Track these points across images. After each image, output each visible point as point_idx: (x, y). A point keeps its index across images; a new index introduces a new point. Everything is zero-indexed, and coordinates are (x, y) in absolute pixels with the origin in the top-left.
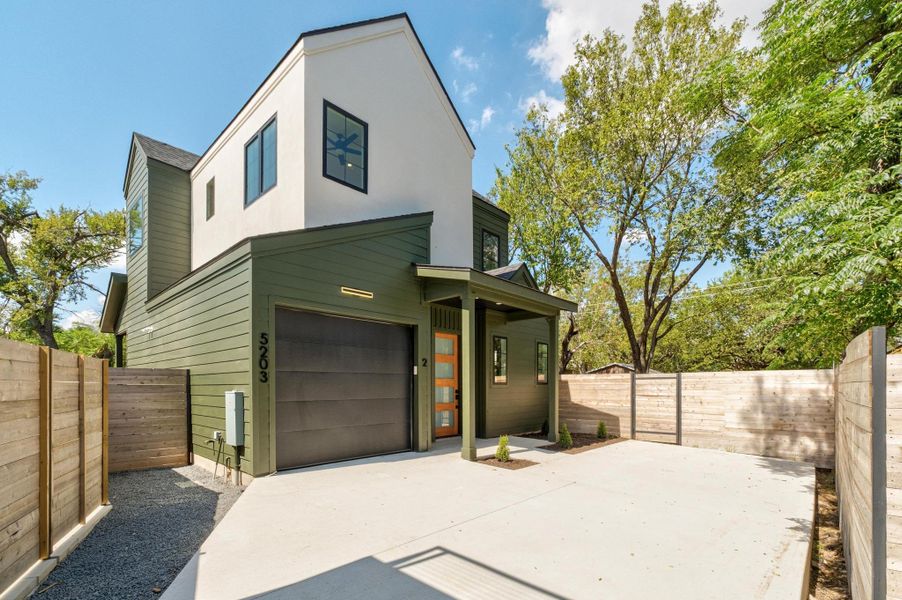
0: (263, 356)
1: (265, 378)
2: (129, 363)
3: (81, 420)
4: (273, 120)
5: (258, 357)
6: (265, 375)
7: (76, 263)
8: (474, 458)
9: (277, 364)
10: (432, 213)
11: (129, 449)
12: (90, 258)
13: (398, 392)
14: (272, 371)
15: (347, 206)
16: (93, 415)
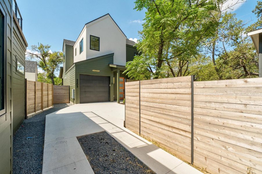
0: (77, 83)
1: (77, 87)
2: (63, 84)
3: (48, 93)
4: (83, 39)
5: (76, 83)
6: (78, 86)
7: (58, 63)
8: (119, 103)
9: (80, 84)
10: (114, 53)
11: (59, 100)
12: (60, 62)
13: (107, 90)
14: (79, 86)
15: (95, 54)
16: (50, 92)
